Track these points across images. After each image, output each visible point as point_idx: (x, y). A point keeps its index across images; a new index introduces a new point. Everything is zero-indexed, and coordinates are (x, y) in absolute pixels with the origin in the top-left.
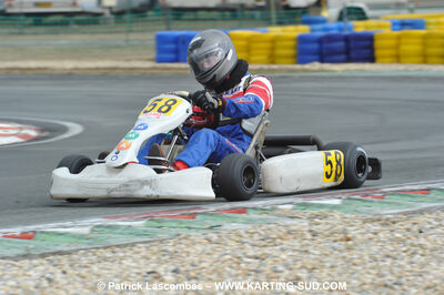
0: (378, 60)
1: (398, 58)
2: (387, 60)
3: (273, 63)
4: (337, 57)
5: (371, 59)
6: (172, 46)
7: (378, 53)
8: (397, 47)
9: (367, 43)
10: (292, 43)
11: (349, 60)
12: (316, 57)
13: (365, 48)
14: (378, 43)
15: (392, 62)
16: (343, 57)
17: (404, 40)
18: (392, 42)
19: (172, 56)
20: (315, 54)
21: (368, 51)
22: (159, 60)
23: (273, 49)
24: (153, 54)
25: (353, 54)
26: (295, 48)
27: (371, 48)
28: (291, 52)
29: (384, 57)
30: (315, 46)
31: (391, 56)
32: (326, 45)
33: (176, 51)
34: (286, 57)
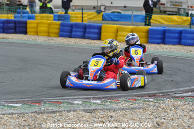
0: (28, 33)
1: (37, 33)
4: (10, 31)
5: (25, 33)
7: (28, 30)
8: (37, 28)
9: (25, 25)
11: (16, 32)
12: (2, 30)
14: (28, 25)
15: (34, 35)
16: (13, 31)
17: (39, 25)
18: (35, 25)
21: (24, 29)
25: (17, 30)
27: (26, 28)
29: (31, 32)
31: (34, 32)
32: (6, 25)
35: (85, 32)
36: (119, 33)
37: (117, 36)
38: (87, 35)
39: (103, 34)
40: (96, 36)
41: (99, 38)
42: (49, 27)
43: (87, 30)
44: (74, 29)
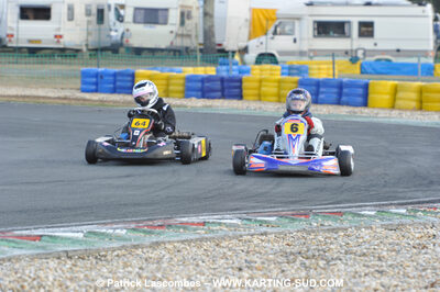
0: (244, 98)
1: (260, 97)
2: (251, 98)
4: (213, 94)
5: (240, 97)
6: (94, 80)
7: (244, 92)
8: (260, 88)
9: (238, 84)
10: (182, 82)
11: (224, 96)
12: (200, 93)
13: (236, 87)
14: (245, 85)
15: (254, 100)
16: (219, 94)
17: (263, 83)
18: (256, 85)
19: (94, 87)
20: (198, 91)
21: (237, 90)
22: (84, 91)
23: (168, 85)
24: (79, 86)
25: (226, 92)
26: (184, 85)
27: (240, 88)
28: (181, 88)
29: (248, 95)
30: (199, 85)
31: (254, 95)
32: (207, 84)
33: (96, 84)
34: (177, 92)
35: (340, 94)
36: (400, 95)
37: (395, 100)
38: (344, 99)
39: (371, 96)
40: (360, 100)
41: (365, 104)
42: (279, 88)
43: (345, 90)
44: (322, 90)
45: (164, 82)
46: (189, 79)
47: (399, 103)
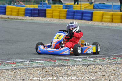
0: (47, 17)
1: (52, 17)
3: (18, 16)
4: (36, 15)
5: (45, 16)
7: (47, 15)
8: (52, 13)
9: (45, 11)
10: (24, 10)
11: (39, 16)
12: (30, 15)
14: (47, 12)
15: (50, 18)
16: (37, 15)
17: (54, 11)
23: (18, 11)
25: (40, 15)
26: (25, 12)
27: (45, 13)
28: (23, 13)
30: (30, 11)
31: (50, 16)
32: (33, 12)
35: (82, 16)
36: (104, 16)
37: (102, 18)
38: (84, 18)
39: (94, 17)
40: (89, 18)
41: (91, 20)
42: (60, 13)
43: (84, 15)
44: (75, 14)
45: (17, 10)
46: (26, 10)
47: (104, 19)
